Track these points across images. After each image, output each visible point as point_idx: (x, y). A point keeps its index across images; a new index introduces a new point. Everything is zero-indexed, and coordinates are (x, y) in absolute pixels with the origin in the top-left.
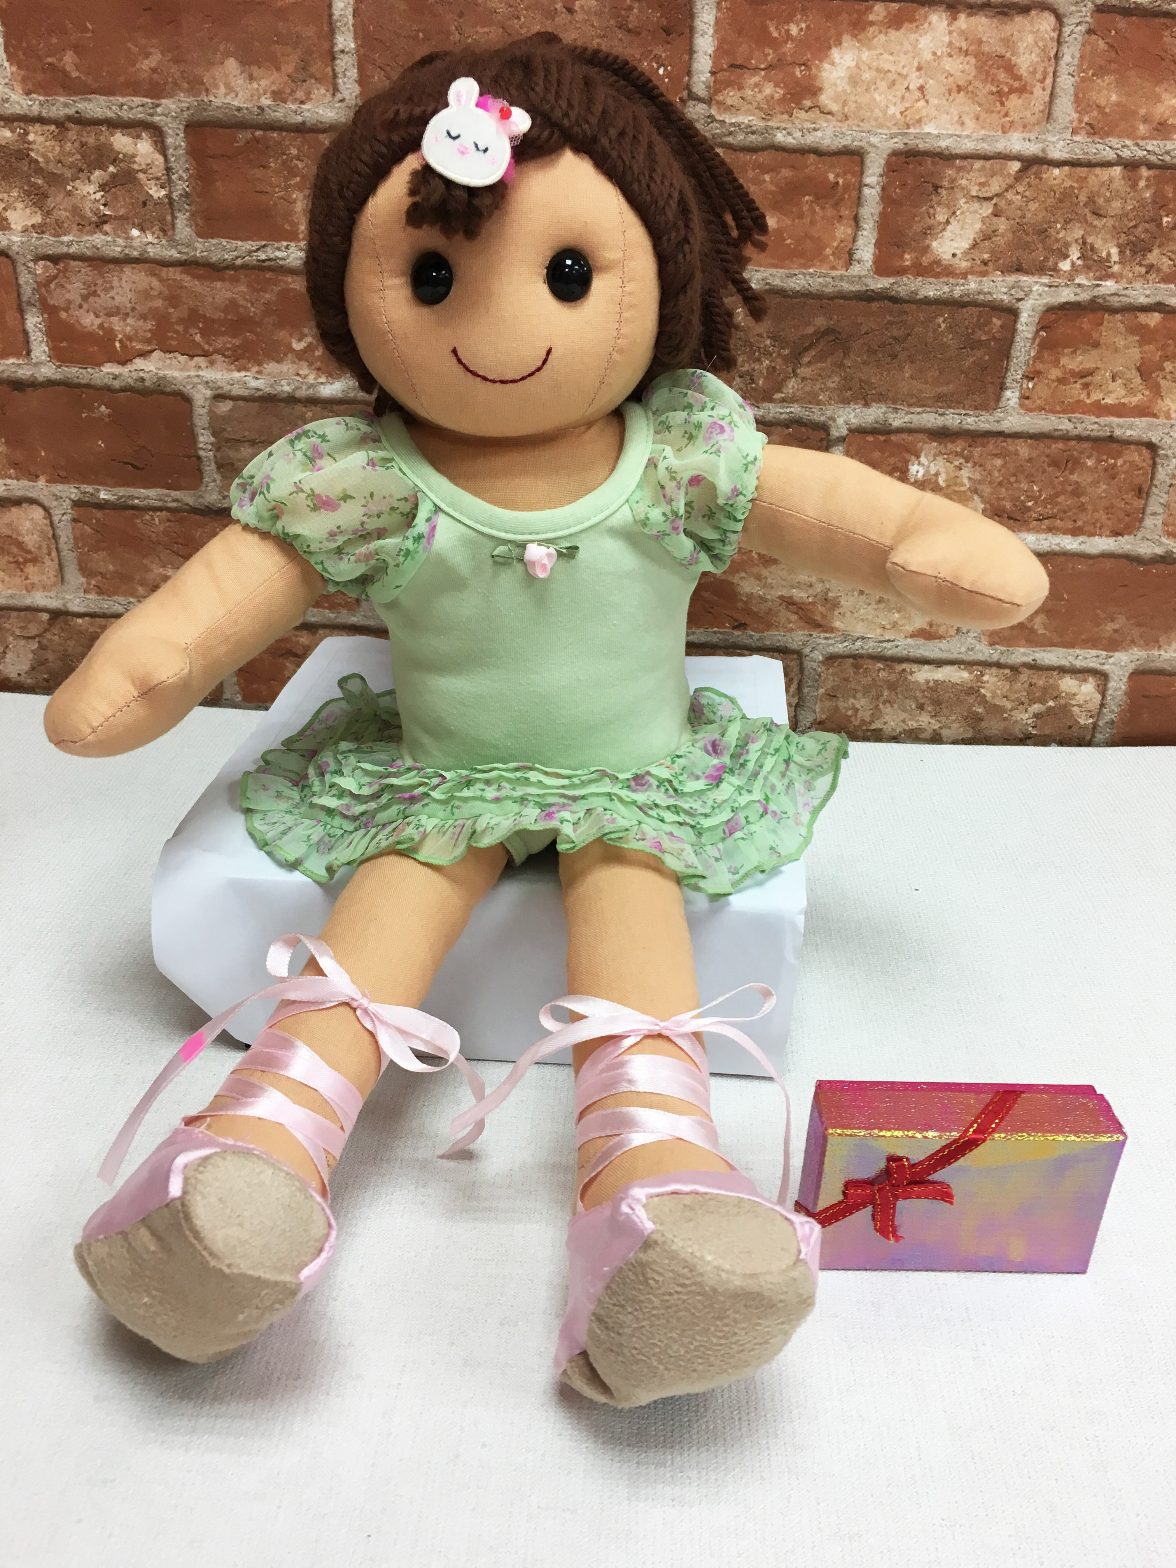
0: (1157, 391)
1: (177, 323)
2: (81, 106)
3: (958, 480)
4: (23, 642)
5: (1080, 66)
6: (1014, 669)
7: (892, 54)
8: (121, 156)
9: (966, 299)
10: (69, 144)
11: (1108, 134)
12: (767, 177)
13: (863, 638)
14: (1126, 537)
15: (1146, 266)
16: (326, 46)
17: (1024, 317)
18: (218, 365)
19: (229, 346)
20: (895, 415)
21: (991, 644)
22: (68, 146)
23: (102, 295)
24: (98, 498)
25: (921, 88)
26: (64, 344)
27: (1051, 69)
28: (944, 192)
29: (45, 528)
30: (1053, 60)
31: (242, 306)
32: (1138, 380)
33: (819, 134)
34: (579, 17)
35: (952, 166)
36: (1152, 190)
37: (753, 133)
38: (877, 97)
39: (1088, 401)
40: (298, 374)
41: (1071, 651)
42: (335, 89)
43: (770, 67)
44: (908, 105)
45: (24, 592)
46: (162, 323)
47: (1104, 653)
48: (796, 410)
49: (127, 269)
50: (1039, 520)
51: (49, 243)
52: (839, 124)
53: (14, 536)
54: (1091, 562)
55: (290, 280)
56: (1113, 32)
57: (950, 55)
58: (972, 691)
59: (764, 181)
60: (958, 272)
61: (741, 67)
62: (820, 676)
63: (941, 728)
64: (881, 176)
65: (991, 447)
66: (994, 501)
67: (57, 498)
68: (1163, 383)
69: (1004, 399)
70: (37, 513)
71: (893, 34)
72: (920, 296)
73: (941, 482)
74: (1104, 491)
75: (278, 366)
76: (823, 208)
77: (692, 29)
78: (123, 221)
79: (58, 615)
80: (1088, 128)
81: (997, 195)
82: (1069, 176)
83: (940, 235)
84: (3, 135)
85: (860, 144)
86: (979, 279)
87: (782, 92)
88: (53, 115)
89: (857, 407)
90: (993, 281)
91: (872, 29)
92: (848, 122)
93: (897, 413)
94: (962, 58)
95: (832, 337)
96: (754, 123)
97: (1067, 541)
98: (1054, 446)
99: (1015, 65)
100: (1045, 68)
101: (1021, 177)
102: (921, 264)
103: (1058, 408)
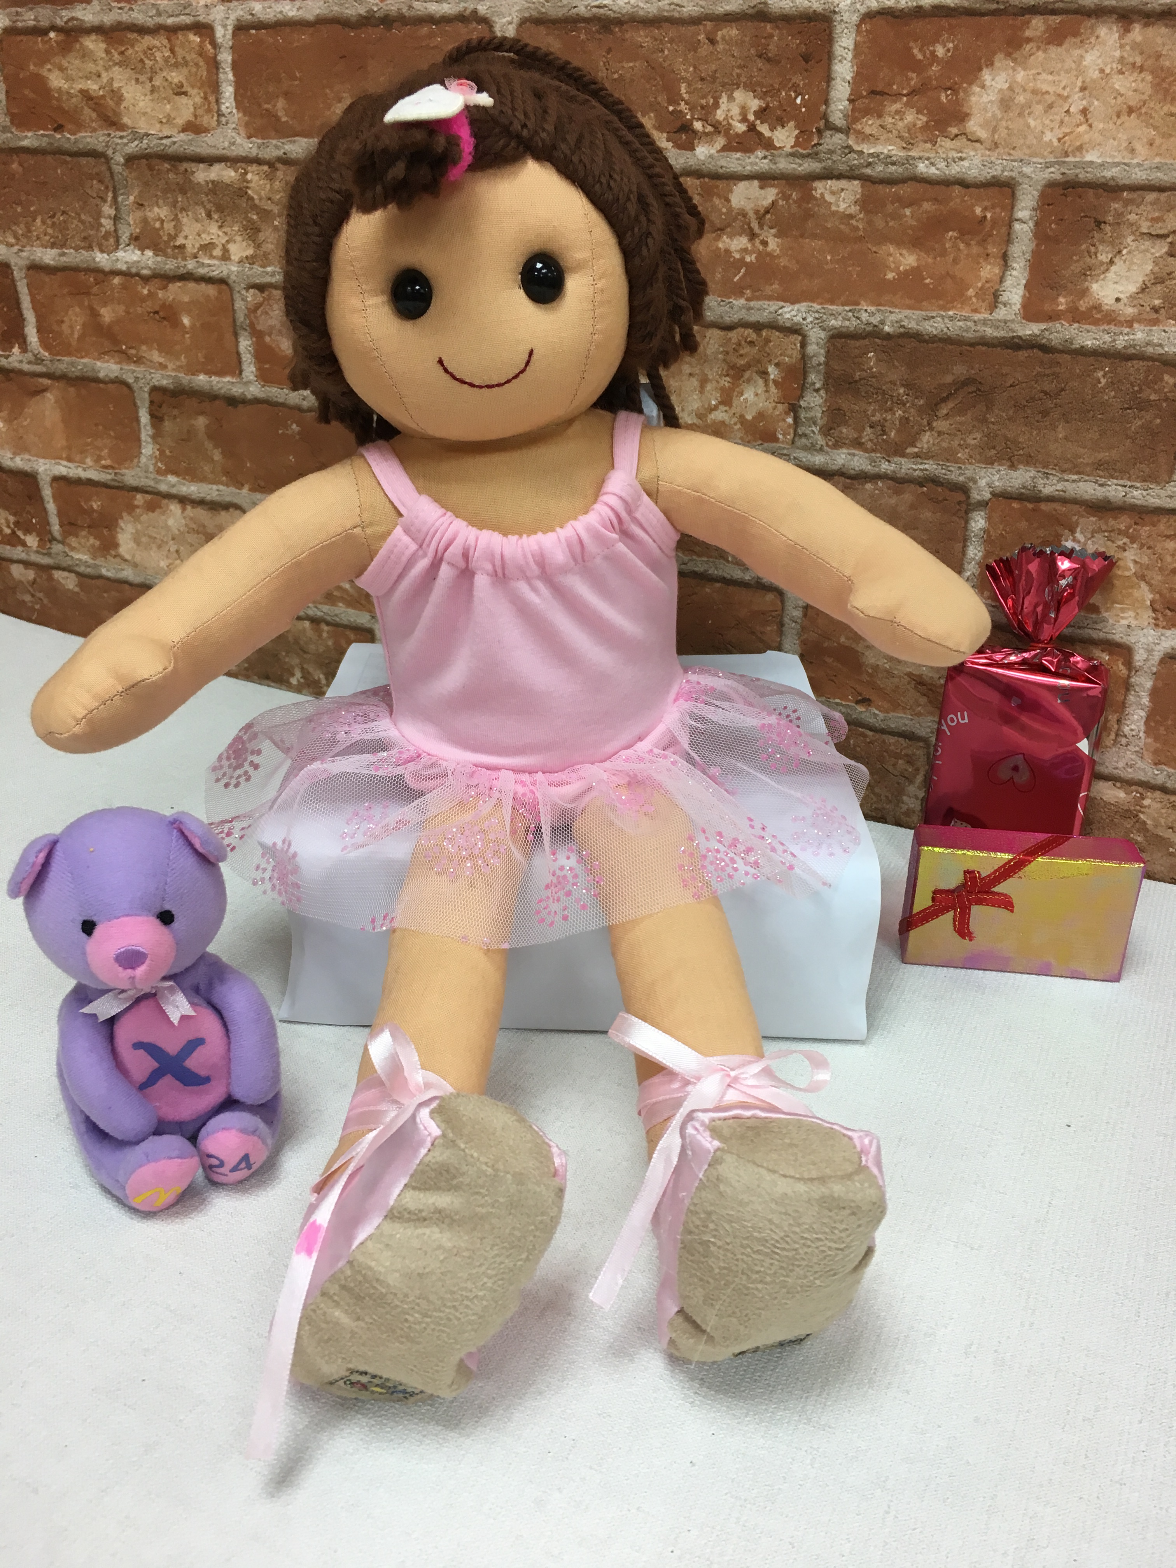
2: (288, 147)
7: (1052, 73)
9: (1131, 351)
10: (277, 183)
12: (908, 212)
20: (1045, 481)
21: (1156, 764)
22: (279, 186)
25: (1084, 112)
26: (267, 366)
28: (1108, 228)
33: (966, 163)
34: (720, 47)
35: (1118, 199)
37: (893, 164)
38: (1032, 123)
43: (912, 93)
44: (1067, 131)
48: (930, 467)
51: (257, 273)
52: (988, 153)
57: (1121, 72)
58: (1130, 814)
59: (906, 216)
60: (1122, 319)
61: (882, 93)
64: (1034, 209)
65: (1162, 527)
66: (1165, 591)
71: (1054, 51)
72: (1076, 345)
76: (968, 245)
77: (830, 56)
81: (1174, 232)
83: (1102, 277)
84: (229, 174)
85: (1011, 174)
86: (1147, 328)
87: (925, 119)
88: (267, 157)
89: (1001, 468)
90: (1164, 331)
91: (1028, 47)
92: (997, 151)
93: (1048, 478)
94: (1135, 74)
95: (972, 388)
96: (893, 152)
102: (1077, 309)
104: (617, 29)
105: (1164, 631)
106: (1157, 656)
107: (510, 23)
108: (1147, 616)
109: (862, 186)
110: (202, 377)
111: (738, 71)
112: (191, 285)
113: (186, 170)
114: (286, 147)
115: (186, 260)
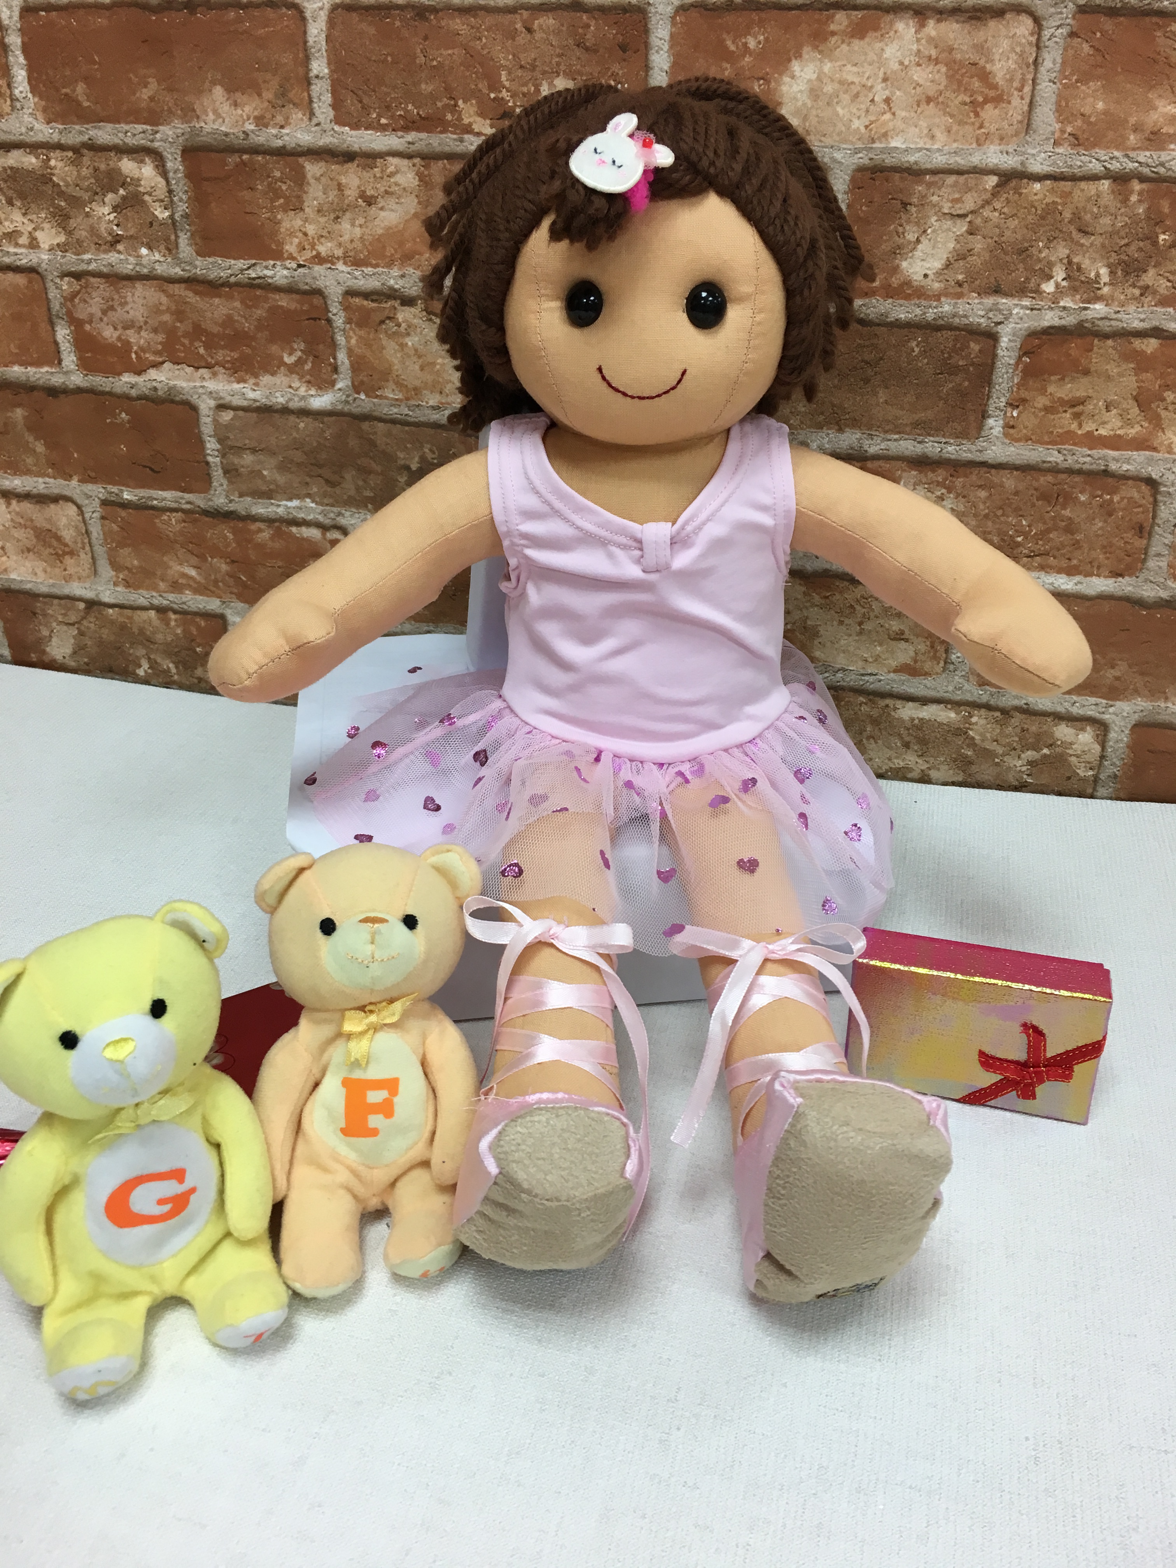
0: (1157, 423)
1: (183, 336)
4: (65, 628)
5: (1062, 71)
6: (1005, 712)
7: (856, 65)
8: (128, 180)
9: (940, 322)
11: (1094, 145)
13: (844, 670)
14: (1127, 578)
15: (1140, 288)
16: (301, 71)
17: (1004, 342)
18: (220, 376)
19: (229, 359)
20: (871, 442)
22: (85, 172)
23: (119, 309)
24: (122, 498)
25: (887, 101)
26: (89, 355)
27: (1030, 77)
28: (914, 209)
29: (78, 524)
30: (1032, 67)
31: (237, 321)
32: (1136, 410)
34: (538, 35)
35: (920, 182)
36: (1146, 205)
38: (841, 111)
39: (1080, 432)
40: (290, 387)
42: (312, 114)
44: (873, 118)
45: (63, 582)
46: (172, 335)
47: (1104, 701)
49: (138, 285)
50: (1028, 556)
51: (71, 261)
53: (54, 530)
54: (1088, 604)
55: (278, 297)
56: (1098, 35)
57: (919, 65)
58: (960, 732)
60: (931, 293)
63: (929, 768)
64: (846, 192)
65: (974, 477)
67: (89, 497)
68: (1164, 414)
69: (986, 427)
70: (72, 510)
71: (857, 44)
72: (891, 319)
74: (1101, 528)
75: (273, 378)
77: (647, 46)
78: (134, 241)
79: (92, 604)
80: (1071, 138)
81: (972, 212)
82: (1052, 191)
83: (910, 255)
84: (29, 161)
86: (953, 302)
88: (70, 142)
89: (830, 432)
90: (968, 303)
91: (833, 40)
93: (872, 439)
94: (931, 67)
97: (1061, 581)
98: (1042, 479)
99: (990, 73)
100: (1022, 74)
101: (998, 192)
102: (890, 286)
103: (1046, 438)
104: (432, 17)
107: (321, 9)
110: (16, 368)
111: (557, 60)
114: (91, 133)
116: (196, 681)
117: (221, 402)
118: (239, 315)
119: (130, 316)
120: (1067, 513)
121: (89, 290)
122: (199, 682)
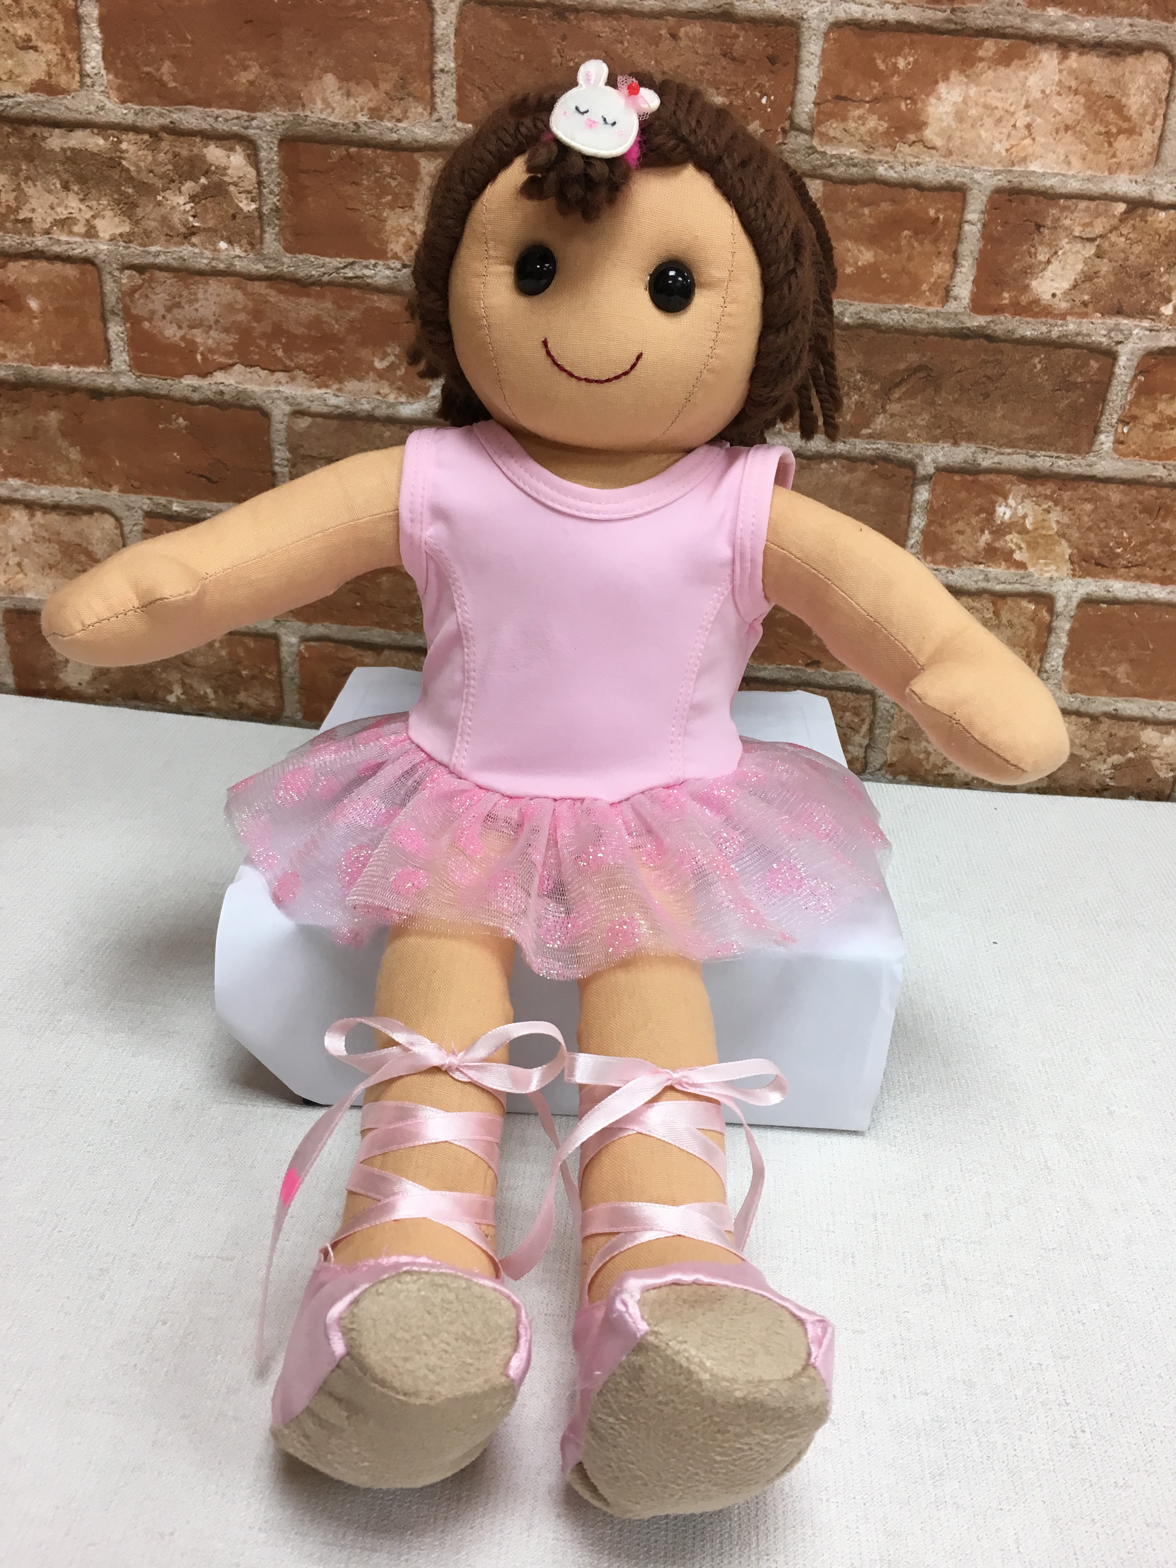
1: (260, 337)
3: (1046, 524)
6: (1095, 718)
7: (1000, 91)
8: (213, 168)
9: (1064, 340)
12: (866, 211)
16: (425, 64)
17: (1122, 361)
18: (300, 380)
19: (312, 362)
20: (984, 455)
21: (1072, 692)
22: (161, 156)
23: (186, 307)
24: (170, 510)
25: (1028, 127)
26: (145, 355)
27: (1161, 112)
28: (1046, 231)
29: (115, 537)
30: (1164, 103)
31: (326, 322)
33: (922, 168)
34: (683, 43)
35: (1054, 206)
37: (855, 165)
38: (983, 133)
40: (379, 393)
41: (1153, 702)
42: (433, 109)
43: (876, 100)
44: (1014, 142)
46: (245, 336)
48: (882, 446)
49: (212, 281)
50: (1127, 567)
51: (135, 252)
52: (943, 160)
53: (84, 544)
55: (376, 298)
57: (1059, 94)
59: (863, 214)
60: (1057, 312)
61: (845, 99)
62: (893, 717)
64: (982, 212)
65: (1081, 491)
66: (1081, 546)
67: (130, 508)
69: (1097, 443)
70: (108, 523)
71: (1002, 71)
72: (1017, 335)
73: (1029, 524)
75: (360, 384)
76: (921, 243)
77: (797, 60)
78: (213, 234)
81: (1101, 236)
83: (1040, 275)
84: (97, 143)
85: (963, 180)
86: (1078, 321)
87: (886, 125)
88: (147, 125)
89: (945, 445)
90: (1092, 323)
91: (981, 65)
92: (952, 158)
93: (986, 453)
94: (1071, 97)
95: (922, 374)
96: (856, 155)
97: (1155, 590)
98: (1147, 493)
99: (1125, 106)
100: (1156, 110)
101: (1126, 219)
102: (1019, 304)
103: (1153, 454)
104: (572, 17)
105: (1080, 580)
106: (1075, 601)
108: (1066, 568)
109: (824, 185)
110: (56, 367)
111: (701, 68)
112: (42, 265)
113: (34, 135)
114: (175, 116)
115: (33, 236)
116: (237, 707)
117: (297, 408)
118: (329, 316)
119: (199, 315)
120: (1167, 525)
121: (153, 285)
122: (240, 708)
